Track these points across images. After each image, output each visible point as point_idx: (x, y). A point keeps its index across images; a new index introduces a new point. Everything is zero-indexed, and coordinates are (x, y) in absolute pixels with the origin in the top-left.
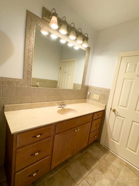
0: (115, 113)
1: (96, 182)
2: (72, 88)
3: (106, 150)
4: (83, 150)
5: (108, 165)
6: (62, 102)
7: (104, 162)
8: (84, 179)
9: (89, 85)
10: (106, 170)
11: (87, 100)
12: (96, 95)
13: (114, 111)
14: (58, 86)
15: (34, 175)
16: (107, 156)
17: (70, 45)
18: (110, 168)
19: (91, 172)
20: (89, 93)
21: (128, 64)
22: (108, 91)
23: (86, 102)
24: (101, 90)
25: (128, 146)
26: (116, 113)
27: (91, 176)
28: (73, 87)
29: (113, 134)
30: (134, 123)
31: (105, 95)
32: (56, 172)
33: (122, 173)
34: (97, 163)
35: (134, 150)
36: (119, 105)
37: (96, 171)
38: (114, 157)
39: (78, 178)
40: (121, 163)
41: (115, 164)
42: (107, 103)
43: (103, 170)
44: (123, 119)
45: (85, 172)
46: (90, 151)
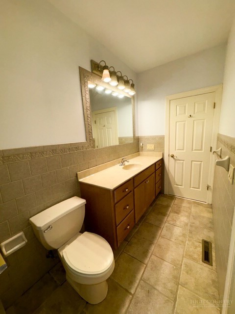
0: (174, 159)
1: (175, 221)
2: (118, 144)
3: (172, 197)
4: (153, 203)
5: (179, 208)
6: (123, 159)
7: (175, 206)
8: (166, 222)
9: (139, 135)
10: (180, 211)
11: (140, 152)
12: (150, 145)
13: (172, 156)
14: (96, 145)
15: (128, 227)
16: (176, 202)
17: (114, 95)
18: (182, 209)
19: (168, 217)
20: (141, 145)
21: (178, 107)
22: (162, 138)
23: (139, 155)
24: (154, 138)
25: (192, 186)
26: (175, 157)
27: (169, 219)
28: (119, 141)
29: (176, 180)
30: (193, 162)
31: (159, 142)
32: (139, 226)
33: (193, 209)
34: (170, 209)
35: (198, 187)
36: (177, 149)
37: (172, 214)
38: (182, 200)
39: (160, 224)
40: (189, 203)
41: (185, 205)
42: (164, 150)
43: (177, 212)
44: (182, 161)
45: (164, 218)
46: (158, 202)
